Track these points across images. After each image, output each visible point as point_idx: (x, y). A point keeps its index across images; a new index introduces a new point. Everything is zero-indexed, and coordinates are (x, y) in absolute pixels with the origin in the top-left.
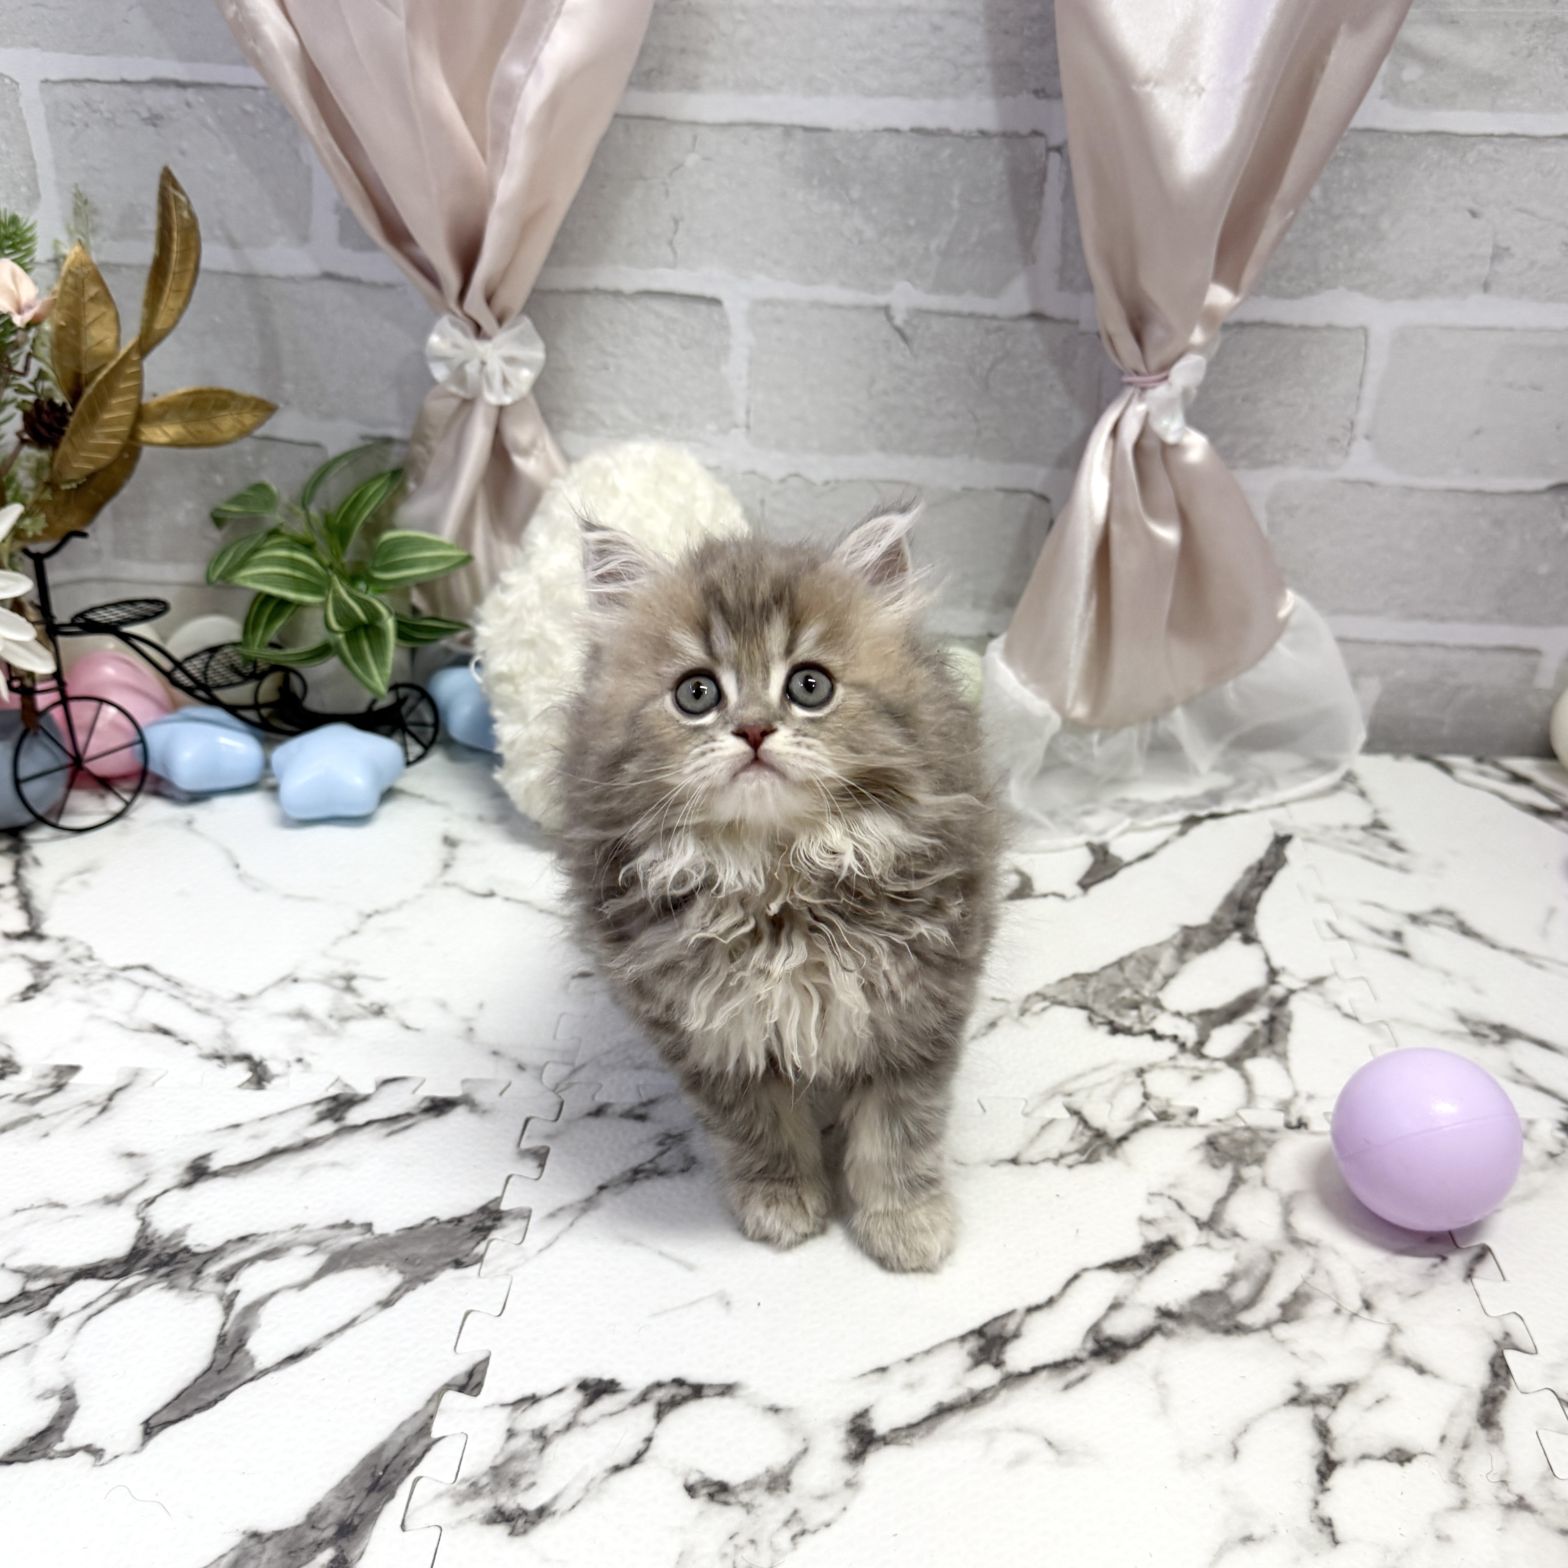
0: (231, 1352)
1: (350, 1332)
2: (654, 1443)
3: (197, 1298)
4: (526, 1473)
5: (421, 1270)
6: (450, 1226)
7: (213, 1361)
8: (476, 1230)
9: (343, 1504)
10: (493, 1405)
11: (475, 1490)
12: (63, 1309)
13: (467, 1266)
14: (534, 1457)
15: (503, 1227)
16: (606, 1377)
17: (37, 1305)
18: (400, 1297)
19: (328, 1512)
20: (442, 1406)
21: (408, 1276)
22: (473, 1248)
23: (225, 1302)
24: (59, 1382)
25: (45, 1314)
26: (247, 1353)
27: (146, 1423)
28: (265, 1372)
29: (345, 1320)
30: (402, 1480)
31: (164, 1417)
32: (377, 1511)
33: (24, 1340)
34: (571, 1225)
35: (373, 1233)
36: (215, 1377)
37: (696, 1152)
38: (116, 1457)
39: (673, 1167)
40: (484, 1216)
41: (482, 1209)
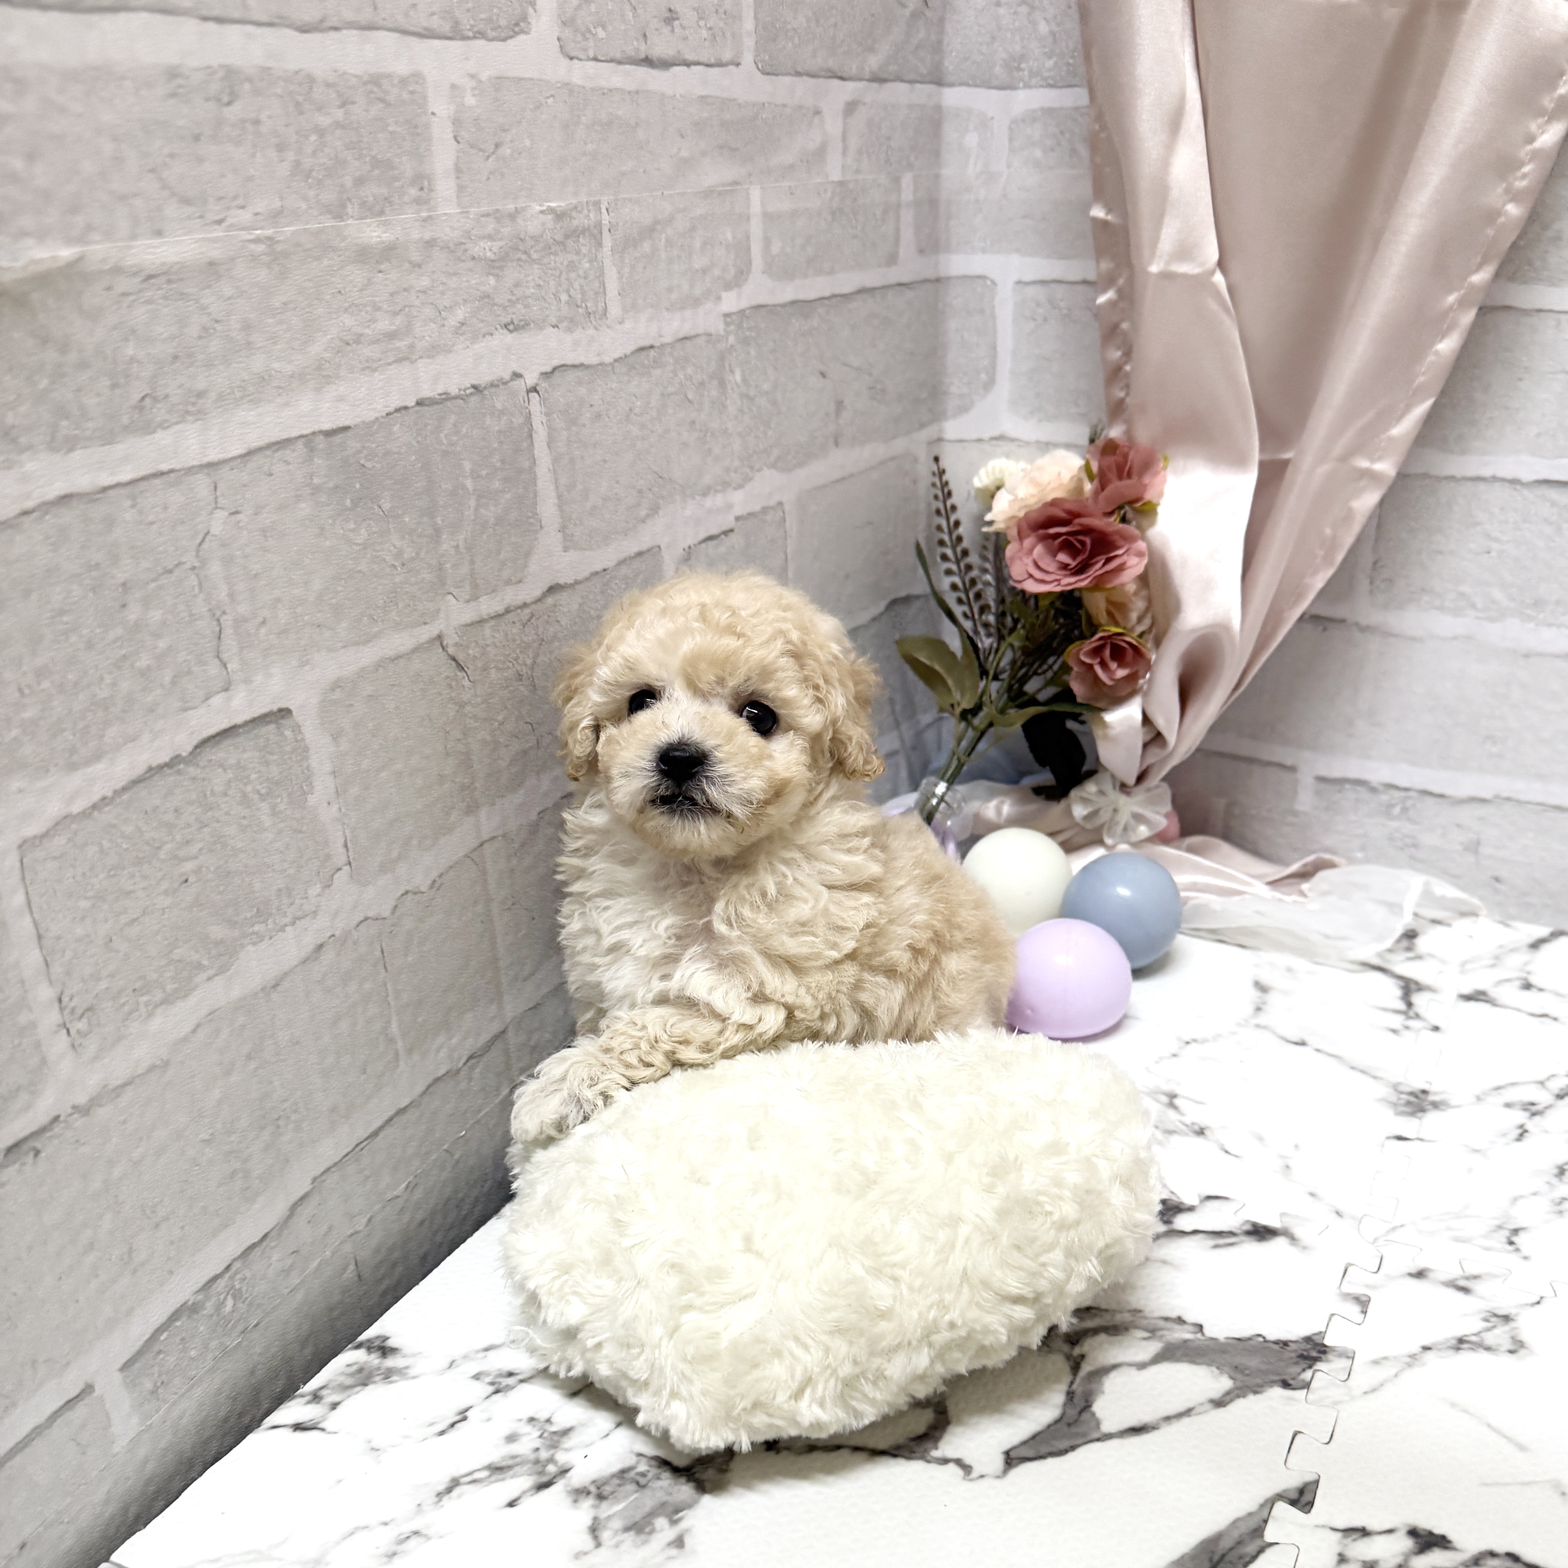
0: (1078, 1409)
1: (1186, 1420)
5: (1252, 1381)
6: (1277, 1347)
7: (1064, 1414)
8: (1302, 1357)
10: (1324, 1527)
13: (1294, 1389)
15: (1327, 1361)
16: (1437, 1531)
18: (1231, 1401)
20: (1274, 1513)
21: (1238, 1384)
22: (1299, 1373)
23: (1073, 1365)
26: (1093, 1414)
27: (1007, 1453)
28: (1108, 1437)
29: (1181, 1408)
31: (1021, 1453)
34: (1396, 1376)
35: (1203, 1334)
36: (1065, 1429)
37: (1524, 1336)
38: (982, 1476)
39: (1500, 1345)
40: (1309, 1346)
41: (1308, 1339)
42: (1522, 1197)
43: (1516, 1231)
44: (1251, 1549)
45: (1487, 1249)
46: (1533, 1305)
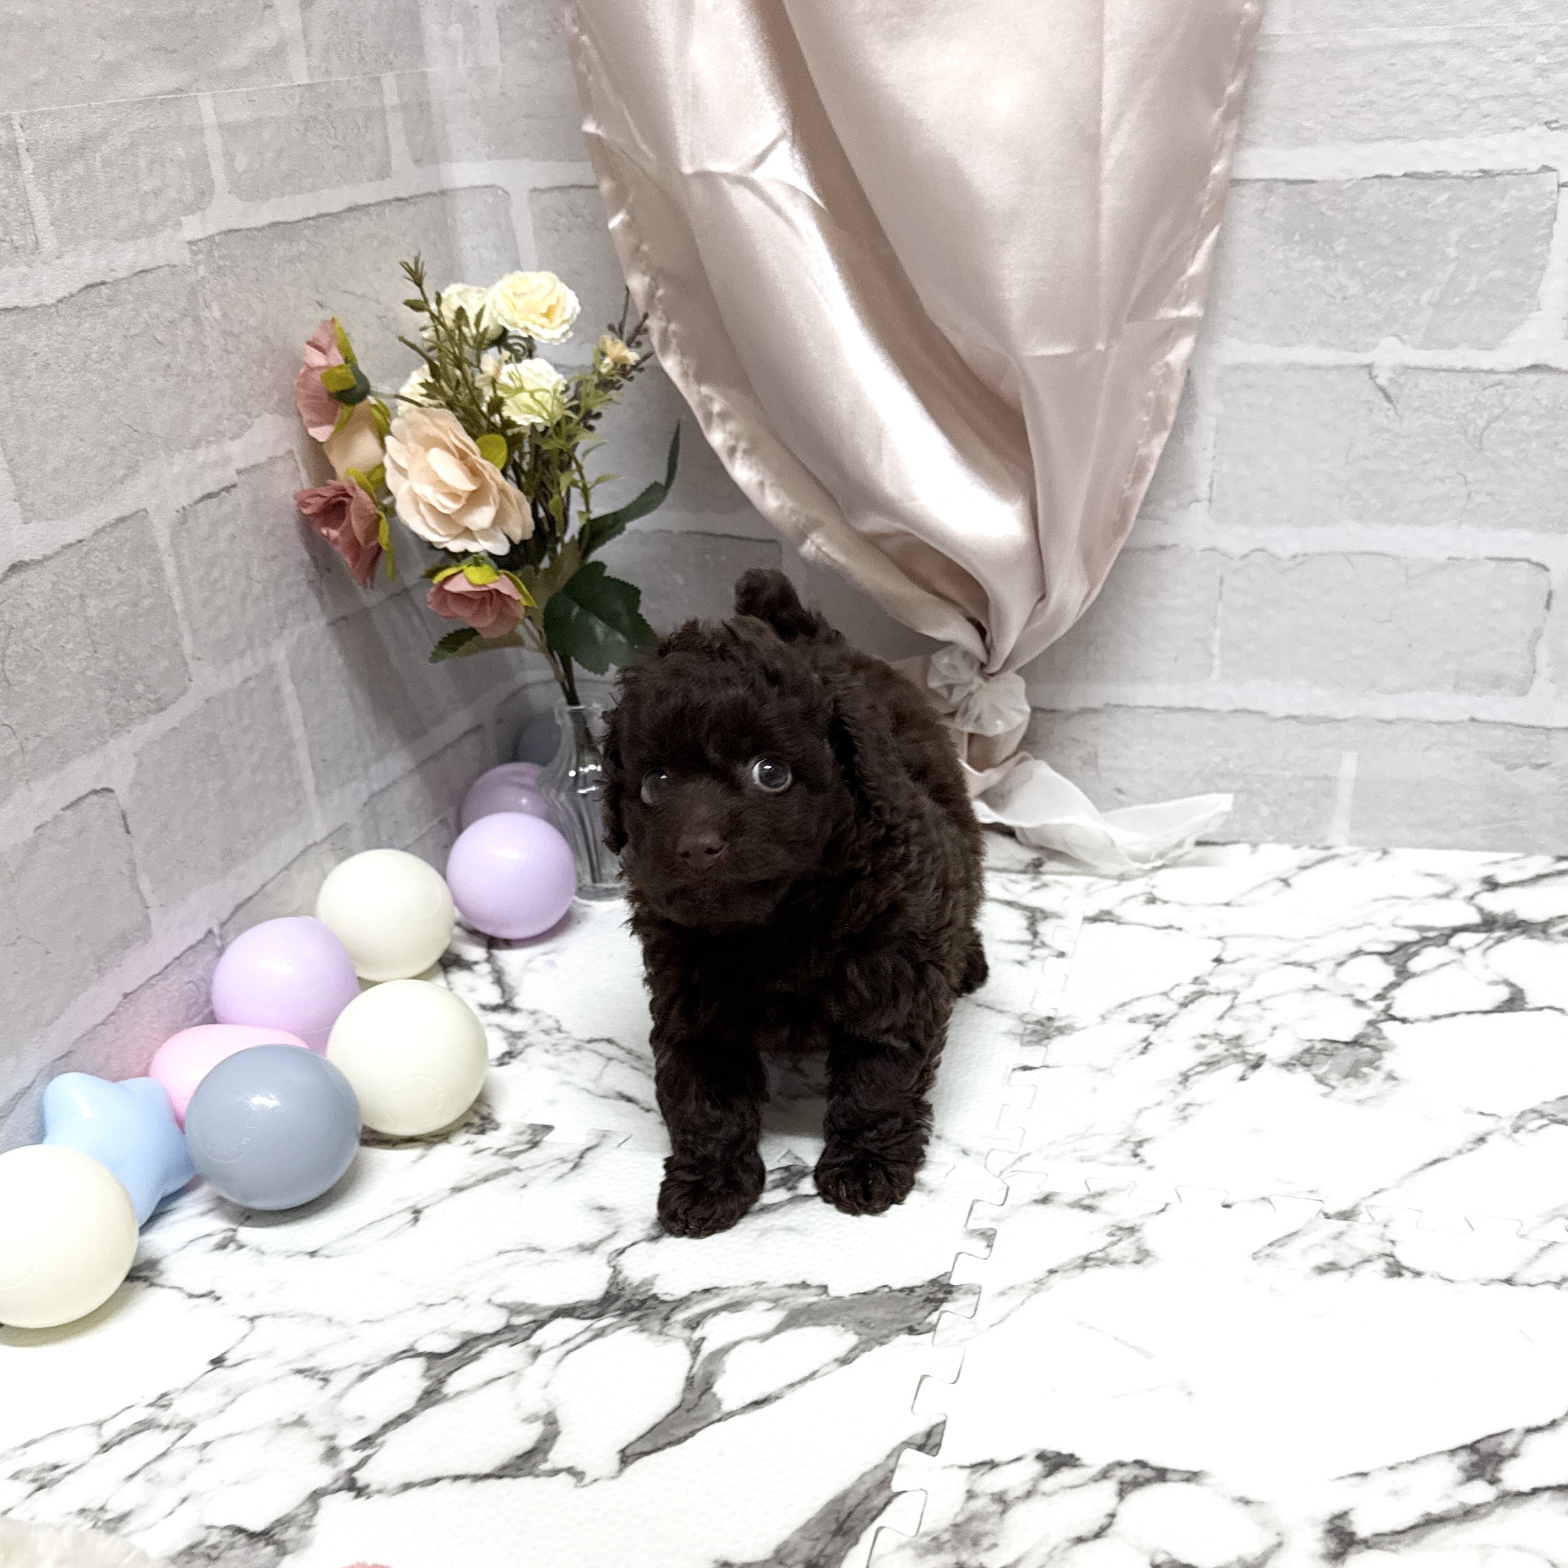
0: (698, 1394)
1: (811, 1384)
2: (1116, 1520)
3: (665, 1341)
4: (987, 1534)
5: (876, 1333)
6: (903, 1295)
7: (683, 1400)
8: (928, 1300)
9: (808, 1545)
10: (952, 1466)
11: (936, 1545)
12: (544, 1344)
13: (921, 1334)
14: (994, 1519)
15: (955, 1300)
16: (1065, 1451)
17: (520, 1338)
18: (857, 1356)
19: (795, 1551)
20: (901, 1461)
21: (864, 1338)
22: (926, 1318)
23: (692, 1348)
24: (543, 1409)
25: (528, 1346)
26: (714, 1395)
27: (623, 1451)
28: (731, 1414)
29: (806, 1374)
30: (865, 1528)
31: (639, 1448)
32: (842, 1554)
33: (510, 1367)
34: (1022, 1304)
35: (828, 1295)
36: (685, 1414)
37: (1149, 1245)
38: (596, 1480)
39: (1125, 1257)
40: (936, 1289)
41: (933, 1282)
42: (1147, 1108)
43: (1140, 1144)
44: (878, 1502)
45: (1112, 1164)
46: (1158, 1213)
